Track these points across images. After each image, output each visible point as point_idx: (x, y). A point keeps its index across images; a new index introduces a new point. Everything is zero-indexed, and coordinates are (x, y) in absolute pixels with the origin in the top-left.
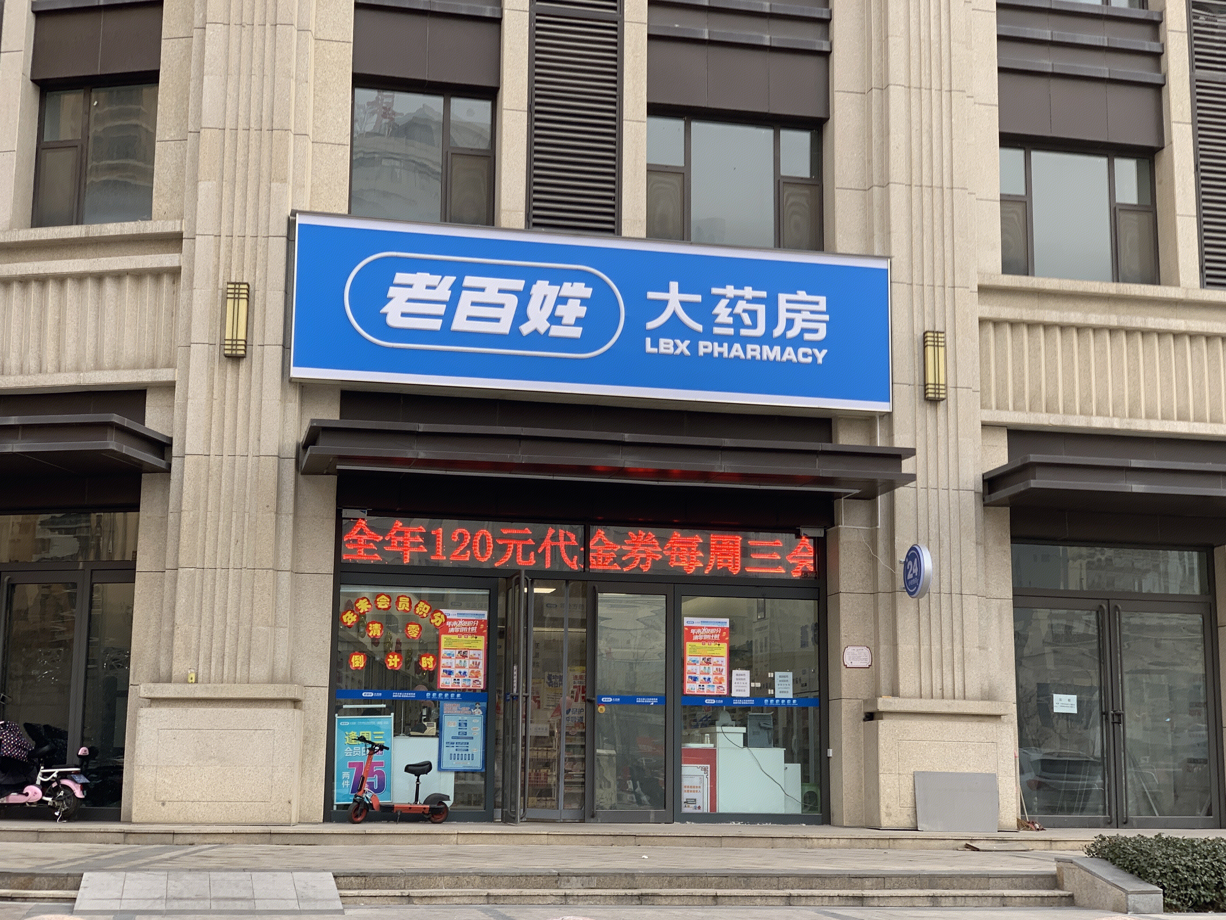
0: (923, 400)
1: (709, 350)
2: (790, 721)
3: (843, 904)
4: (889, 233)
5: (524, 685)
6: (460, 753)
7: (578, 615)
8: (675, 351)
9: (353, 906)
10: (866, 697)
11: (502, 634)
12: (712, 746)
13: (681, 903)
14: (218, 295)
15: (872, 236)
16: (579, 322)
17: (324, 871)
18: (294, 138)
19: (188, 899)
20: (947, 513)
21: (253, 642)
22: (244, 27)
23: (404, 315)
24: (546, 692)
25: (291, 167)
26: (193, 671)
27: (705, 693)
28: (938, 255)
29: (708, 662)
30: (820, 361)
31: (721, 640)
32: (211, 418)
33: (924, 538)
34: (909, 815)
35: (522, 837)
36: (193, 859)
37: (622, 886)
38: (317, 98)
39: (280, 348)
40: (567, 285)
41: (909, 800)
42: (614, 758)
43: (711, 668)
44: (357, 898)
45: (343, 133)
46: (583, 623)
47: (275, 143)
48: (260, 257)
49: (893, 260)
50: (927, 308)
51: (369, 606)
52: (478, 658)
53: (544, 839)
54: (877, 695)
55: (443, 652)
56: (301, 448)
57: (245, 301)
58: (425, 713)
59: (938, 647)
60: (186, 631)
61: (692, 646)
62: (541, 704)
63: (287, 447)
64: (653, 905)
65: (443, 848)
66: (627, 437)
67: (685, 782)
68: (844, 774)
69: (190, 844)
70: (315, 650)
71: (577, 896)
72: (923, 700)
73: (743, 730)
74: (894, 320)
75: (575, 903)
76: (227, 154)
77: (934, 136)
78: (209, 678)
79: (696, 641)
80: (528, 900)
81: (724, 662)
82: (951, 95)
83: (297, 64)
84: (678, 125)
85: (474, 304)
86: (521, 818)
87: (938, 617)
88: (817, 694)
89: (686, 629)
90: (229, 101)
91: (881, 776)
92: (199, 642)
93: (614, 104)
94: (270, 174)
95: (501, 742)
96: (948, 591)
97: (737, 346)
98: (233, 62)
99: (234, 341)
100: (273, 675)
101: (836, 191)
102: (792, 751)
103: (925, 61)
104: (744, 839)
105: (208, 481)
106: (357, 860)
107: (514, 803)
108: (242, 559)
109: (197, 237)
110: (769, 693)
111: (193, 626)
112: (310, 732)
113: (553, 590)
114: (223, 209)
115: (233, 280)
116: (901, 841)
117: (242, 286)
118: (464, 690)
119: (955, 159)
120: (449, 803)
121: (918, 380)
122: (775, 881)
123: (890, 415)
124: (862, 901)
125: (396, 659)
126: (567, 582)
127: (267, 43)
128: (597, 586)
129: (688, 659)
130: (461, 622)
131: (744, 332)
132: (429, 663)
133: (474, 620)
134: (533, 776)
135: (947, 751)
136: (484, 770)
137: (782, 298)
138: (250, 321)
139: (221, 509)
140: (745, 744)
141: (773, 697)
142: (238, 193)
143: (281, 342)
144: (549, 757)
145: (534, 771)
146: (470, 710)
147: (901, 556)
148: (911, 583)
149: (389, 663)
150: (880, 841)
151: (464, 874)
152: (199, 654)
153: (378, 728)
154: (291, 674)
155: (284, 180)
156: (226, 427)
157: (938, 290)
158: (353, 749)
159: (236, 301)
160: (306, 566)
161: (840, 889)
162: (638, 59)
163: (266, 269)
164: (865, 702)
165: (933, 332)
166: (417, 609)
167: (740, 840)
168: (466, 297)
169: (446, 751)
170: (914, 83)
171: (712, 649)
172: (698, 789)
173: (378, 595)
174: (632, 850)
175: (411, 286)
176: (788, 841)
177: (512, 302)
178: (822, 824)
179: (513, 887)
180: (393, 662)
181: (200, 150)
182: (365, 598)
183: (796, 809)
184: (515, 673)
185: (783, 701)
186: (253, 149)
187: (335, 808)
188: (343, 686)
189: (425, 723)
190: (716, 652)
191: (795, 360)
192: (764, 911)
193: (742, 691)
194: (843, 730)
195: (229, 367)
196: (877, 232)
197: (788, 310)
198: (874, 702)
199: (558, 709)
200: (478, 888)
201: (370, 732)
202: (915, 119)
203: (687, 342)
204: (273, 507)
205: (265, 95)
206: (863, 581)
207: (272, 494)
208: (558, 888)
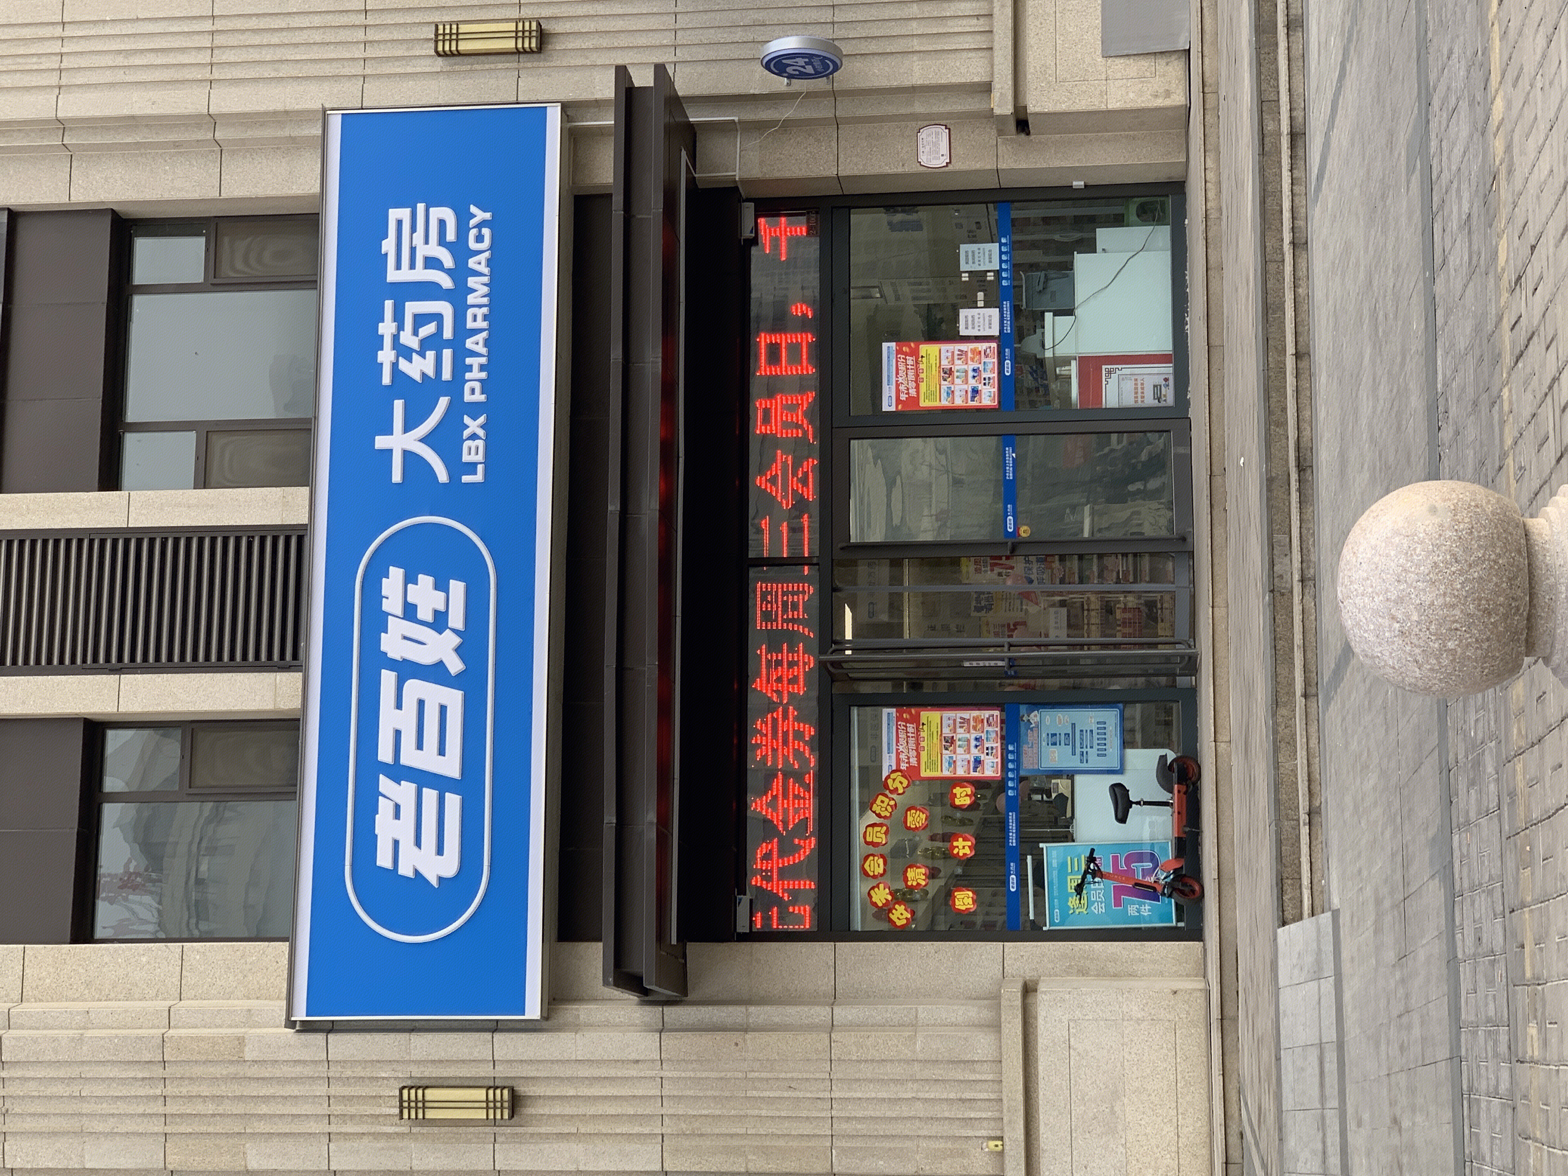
0: (542, 56)
1: (477, 386)
2: (1034, 245)
3: (1303, 163)
4: (286, 112)
5: (992, 650)
6: (1096, 742)
7: (884, 571)
8: (480, 438)
9: (1326, 896)
10: (994, 132)
11: (915, 685)
12: (1073, 363)
13: (1308, 407)
14: (419, 1133)
15: (292, 139)
16: (441, 586)
17: (1275, 940)
18: (175, 1027)
19: (1324, 1143)
20: (713, 14)
21: (940, 1057)
22: (7, 1111)
23: (440, 851)
24: (1001, 615)
25: (220, 1030)
26: (985, 1144)
27: (996, 375)
28: (317, 37)
29: (950, 372)
30: (488, 216)
31: (915, 353)
32: (605, 1135)
33: (751, 49)
34: (1167, 64)
35: (1217, 645)
36: (1264, 1134)
37: (1285, 497)
38: (112, 995)
39: (497, 1036)
40: (386, 606)
41: (1145, 64)
42: (1096, 507)
43: (957, 368)
44: (1314, 890)
45: (165, 954)
46: (896, 564)
47: (183, 1057)
48: (360, 1072)
49: (327, 106)
50: (400, 53)
51: (881, 886)
52: (955, 720)
53: (1220, 612)
54: (990, 115)
55: (946, 773)
56: (646, 998)
57: (427, 1091)
58: (1039, 797)
59: (914, 24)
60: (927, 1158)
61: (926, 397)
62: (1018, 620)
63: (646, 1019)
64: (1312, 449)
65: (1237, 762)
66: (614, 506)
67: (1129, 401)
68: (1109, 162)
69: (1242, 1138)
70: (950, 964)
71: (1302, 563)
72: (996, 46)
73: (1048, 316)
74: (420, 103)
75: (1312, 565)
76: (203, 1129)
77: (134, 47)
78: (994, 1119)
79: (918, 392)
80: (1310, 636)
81: (948, 348)
82: (69, 23)
83: (62, 1028)
84: (132, 442)
85: (420, 746)
86: (1190, 647)
87: (869, 25)
88: (991, 206)
89: (900, 407)
90: (122, 1129)
91: (1110, 107)
92: (941, 1137)
93: (103, 543)
94: (232, 1062)
95: (1078, 681)
96: (830, 11)
97: (469, 343)
98: (64, 1124)
99: (488, 1104)
100: (988, 1026)
101: (224, 196)
102: (1077, 241)
103: (19, 64)
104: (1210, 313)
105: (702, 1135)
106: (1258, 891)
107: (1168, 658)
108: (816, 1079)
109: (332, 1168)
110: (992, 278)
111: (918, 1147)
112: (1070, 966)
113: (847, 609)
114: (287, 1131)
115: (397, 1111)
116: (1207, 75)
117: (405, 1097)
118: (1002, 738)
119: (169, 15)
120: (1171, 756)
121: (511, 63)
122: (1272, 267)
123: (567, 107)
124: (1297, 134)
125: (960, 843)
126: (835, 590)
127: (30, 1074)
128: (840, 545)
129: (945, 403)
130: (901, 748)
131: (448, 334)
132: (965, 793)
133: (897, 729)
134: (1127, 630)
135: (1071, 8)
136: (1121, 705)
137: (393, 276)
138: (458, 1083)
139: (742, 1113)
140: (1070, 312)
141: (998, 273)
142: (264, 1109)
143: (488, 1036)
144: (1098, 607)
145: (1118, 628)
146: (1032, 729)
147: (780, 84)
148: (820, 68)
149: (965, 854)
150: (1207, 106)
151: (1275, 732)
152: (960, 1137)
153: (1063, 866)
154: (985, 999)
155: (241, 1041)
156: (619, 1111)
157: (372, 35)
158: (1094, 902)
159: (427, 1104)
160: (825, 984)
161: (1280, 167)
162: (31, 506)
163: (378, 1061)
164: (1000, 132)
165: (436, 42)
166: (883, 814)
167: (1212, 318)
168: (410, 757)
169: (1095, 762)
170: (53, 79)
171: (929, 367)
172: (1139, 382)
173: (865, 873)
174: (1231, 480)
175: (396, 843)
176: (1211, 246)
177: (414, 688)
178: (1185, 194)
179: (1292, 659)
180: (963, 847)
181: (199, 1169)
182: (869, 894)
183: (1163, 233)
184: (975, 664)
185: (1004, 258)
186: (194, 1090)
187: (1181, 924)
188: (1001, 919)
189: (1054, 795)
190: (933, 361)
191: (487, 254)
192: (1316, 282)
193: (990, 320)
194: (1045, 166)
195: (530, 1111)
196: (287, 132)
197: (412, 266)
198: (1002, 118)
199: (1026, 596)
200: (1294, 710)
201: (1069, 878)
202: (108, 77)
203: (467, 420)
204: (736, 1036)
205: (111, 1076)
206: (818, 140)
207: (718, 1038)
208: (1292, 592)
